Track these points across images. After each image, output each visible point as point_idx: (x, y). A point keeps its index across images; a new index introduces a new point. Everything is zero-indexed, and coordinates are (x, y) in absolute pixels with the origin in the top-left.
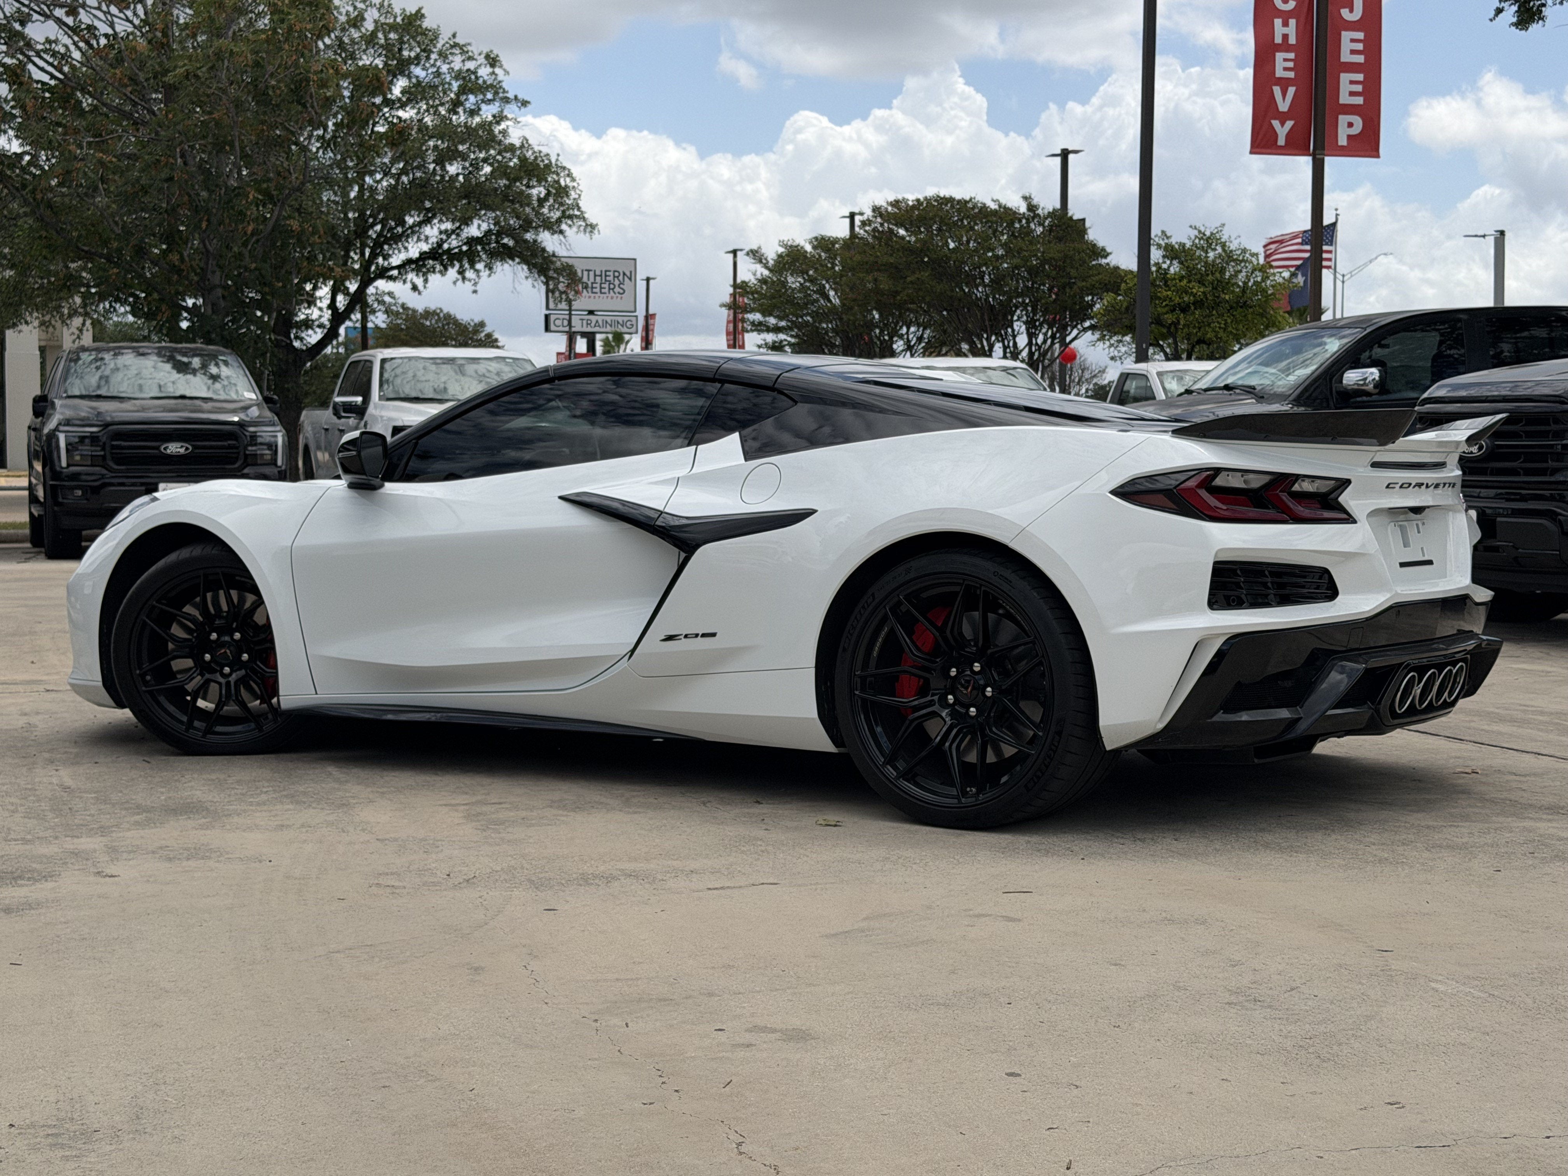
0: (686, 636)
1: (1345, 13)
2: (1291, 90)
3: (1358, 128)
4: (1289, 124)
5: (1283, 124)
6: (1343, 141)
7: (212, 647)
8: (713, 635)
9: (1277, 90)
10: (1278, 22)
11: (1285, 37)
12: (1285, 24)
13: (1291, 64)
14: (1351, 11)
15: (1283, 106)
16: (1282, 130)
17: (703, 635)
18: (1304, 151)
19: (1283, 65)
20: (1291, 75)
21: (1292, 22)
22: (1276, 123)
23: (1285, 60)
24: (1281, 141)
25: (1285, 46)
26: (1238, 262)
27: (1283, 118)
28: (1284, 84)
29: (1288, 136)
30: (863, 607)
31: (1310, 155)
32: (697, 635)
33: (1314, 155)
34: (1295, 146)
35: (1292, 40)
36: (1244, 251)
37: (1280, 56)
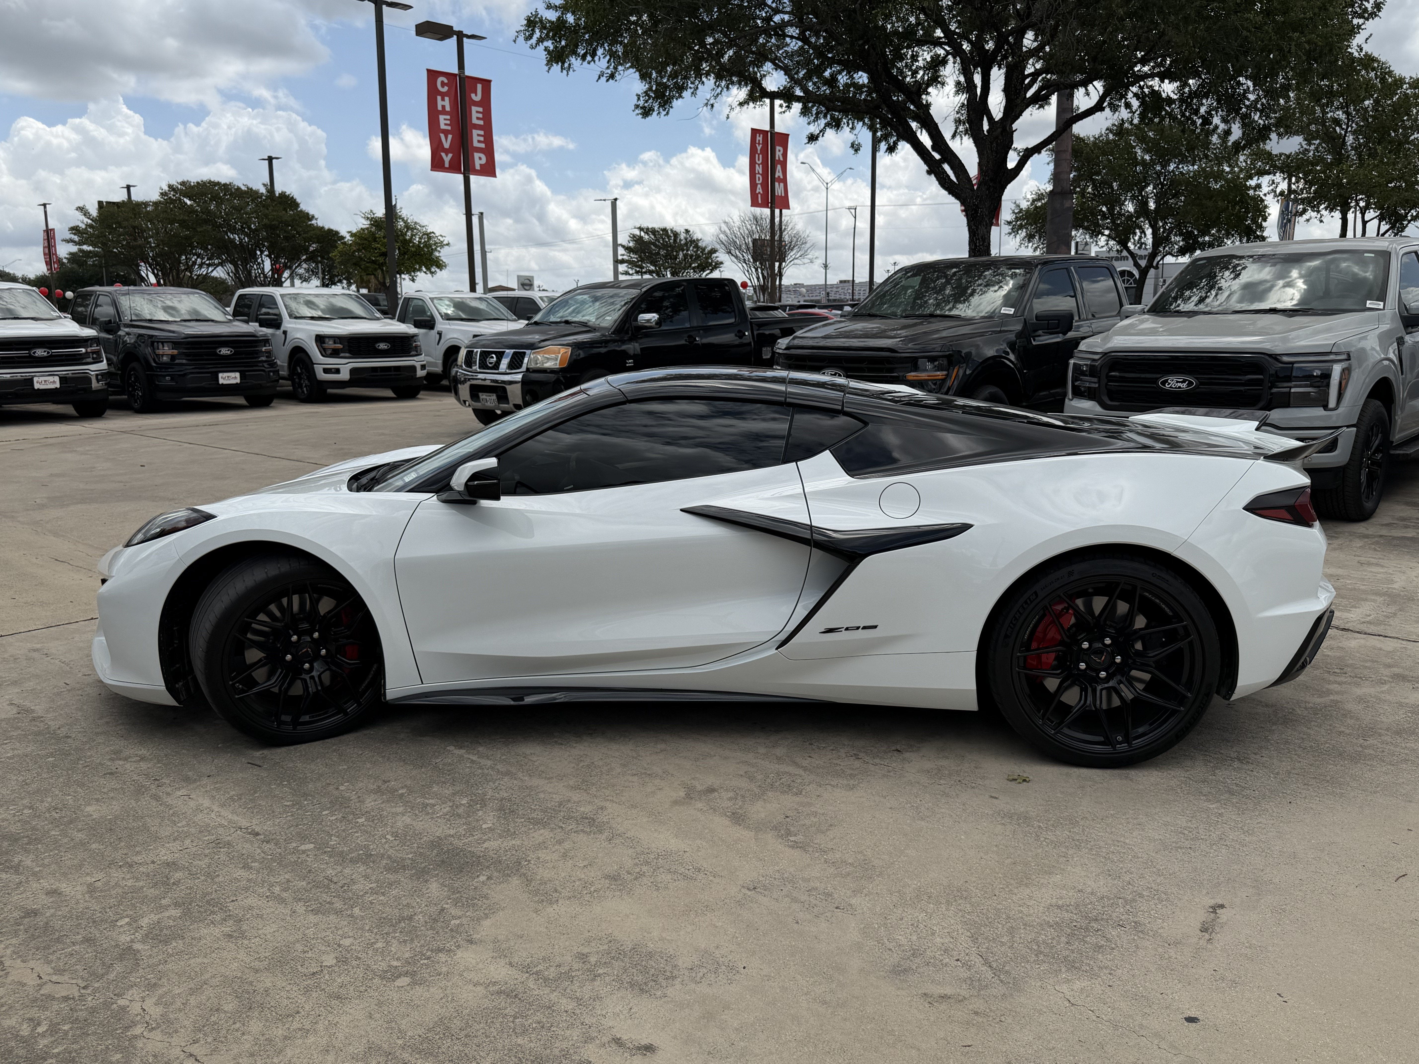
0: (847, 629)
1: (473, 96)
2: (450, 137)
3: (484, 161)
4: (450, 155)
5: (447, 155)
6: (478, 167)
7: (290, 648)
8: (875, 627)
9: (442, 136)
10: (439, 98)
11: (443, 107)
12: (443, 100)
13: (448, 122)
14: (476, 95)
15: (447, 145)
16: (447, 159)
17: (864, 628)
18: (458, 171)
19: (444, 122)
20: (449, 128)
21: (447, 99)
22: (443, 155)
23: (445, 119)
24: (447, 165)
25: (444, 112)
26: (412, 229)
27: (447, 152)
28: (446, 133)
29: (450, 162)
30: (1026, 602)
31: (461, 173)
32: (858, 628)
33: (464, 174)
34: (454, 168)
35: (448, 109)
36: (416, 223)
37: (442, 118)
